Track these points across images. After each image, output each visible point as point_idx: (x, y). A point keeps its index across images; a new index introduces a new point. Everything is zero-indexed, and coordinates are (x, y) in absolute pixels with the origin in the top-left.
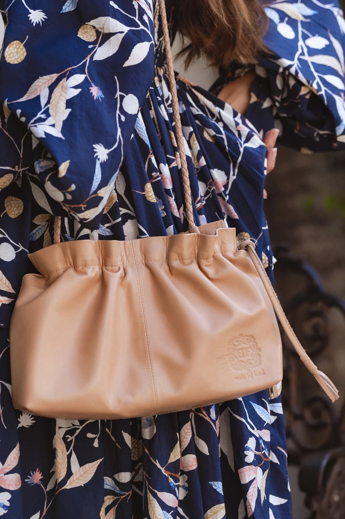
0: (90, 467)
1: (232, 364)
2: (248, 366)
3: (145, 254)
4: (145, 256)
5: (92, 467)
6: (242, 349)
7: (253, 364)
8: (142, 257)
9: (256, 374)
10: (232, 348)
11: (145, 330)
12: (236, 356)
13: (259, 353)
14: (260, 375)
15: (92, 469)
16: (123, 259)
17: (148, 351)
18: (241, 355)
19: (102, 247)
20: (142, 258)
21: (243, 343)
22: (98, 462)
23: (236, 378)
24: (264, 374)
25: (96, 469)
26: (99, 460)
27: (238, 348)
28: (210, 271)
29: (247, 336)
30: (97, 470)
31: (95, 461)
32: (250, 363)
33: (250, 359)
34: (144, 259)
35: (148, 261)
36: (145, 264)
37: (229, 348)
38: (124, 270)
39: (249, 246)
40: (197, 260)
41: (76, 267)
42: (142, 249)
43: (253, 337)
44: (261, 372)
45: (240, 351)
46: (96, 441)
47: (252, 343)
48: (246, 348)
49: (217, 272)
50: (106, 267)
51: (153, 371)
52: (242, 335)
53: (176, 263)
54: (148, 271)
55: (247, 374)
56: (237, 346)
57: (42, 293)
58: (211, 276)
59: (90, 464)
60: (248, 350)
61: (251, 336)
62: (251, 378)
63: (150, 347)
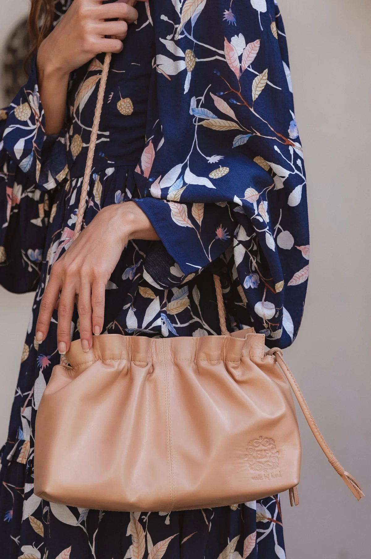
0: (162, 545)
1: (251, 465)
2: (265, 468)
3: (175, 353)
4: (174, 355)
5: (163, 545)
6: (261, 451)
7: (271, 466)
8: (172, 355)
9: (273, 476)
10: (251, 448)
11: (168, 426)
12: (254, 457)
13: (278, 456)
14: (277, 477)
15: (163, 547)
16: (153, 356)
17: (169, 446)
18: (259, 456)
19: (132, 342)
20: (171, 357)
21: (263, 445)
22: (169, 539)
23: (253, 478)
24: (281, 476)
25: (167, 546)
26: (170, 537)
27: (257, 449)
28: (237, 373)
29: (267, 438)
30: (168, 548)
31: (166, 539)
32: (268, 465)
33: (268, 461)
34: (173, 357)
35: (177, 360)
36: (174, 363)
37: (249, 448)
38: (153, 366)
39: (277, 353)
40: (225, 362)
41: (105, 360)
42: (172, 348)
43: (273, 440)
44: (278, 474)
45: (259, 452)
46: (168, 518)
47: (272, 446)
48: (265, 450)
49: (243, 375)
50: (135, 362)
51: (172, 465)
52: (261, 437)
53: (204, 364)
54: (176, 369)
55: (264, 475)
56: (256, 447)
57: (70, 382)
58: (237, 378)
59: (161, 542)
60: (267, 451)
61: (270, 439)
62: (268, 479)
63: (171, 442)
